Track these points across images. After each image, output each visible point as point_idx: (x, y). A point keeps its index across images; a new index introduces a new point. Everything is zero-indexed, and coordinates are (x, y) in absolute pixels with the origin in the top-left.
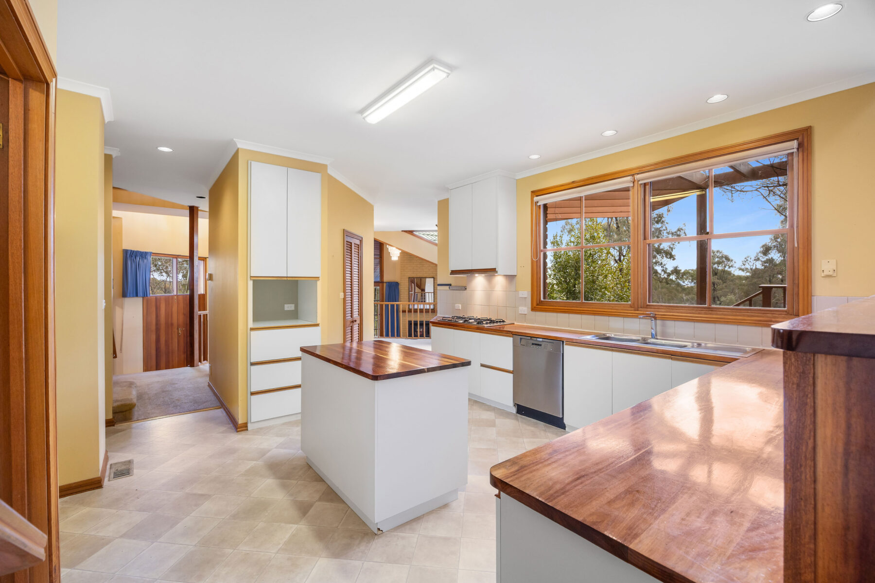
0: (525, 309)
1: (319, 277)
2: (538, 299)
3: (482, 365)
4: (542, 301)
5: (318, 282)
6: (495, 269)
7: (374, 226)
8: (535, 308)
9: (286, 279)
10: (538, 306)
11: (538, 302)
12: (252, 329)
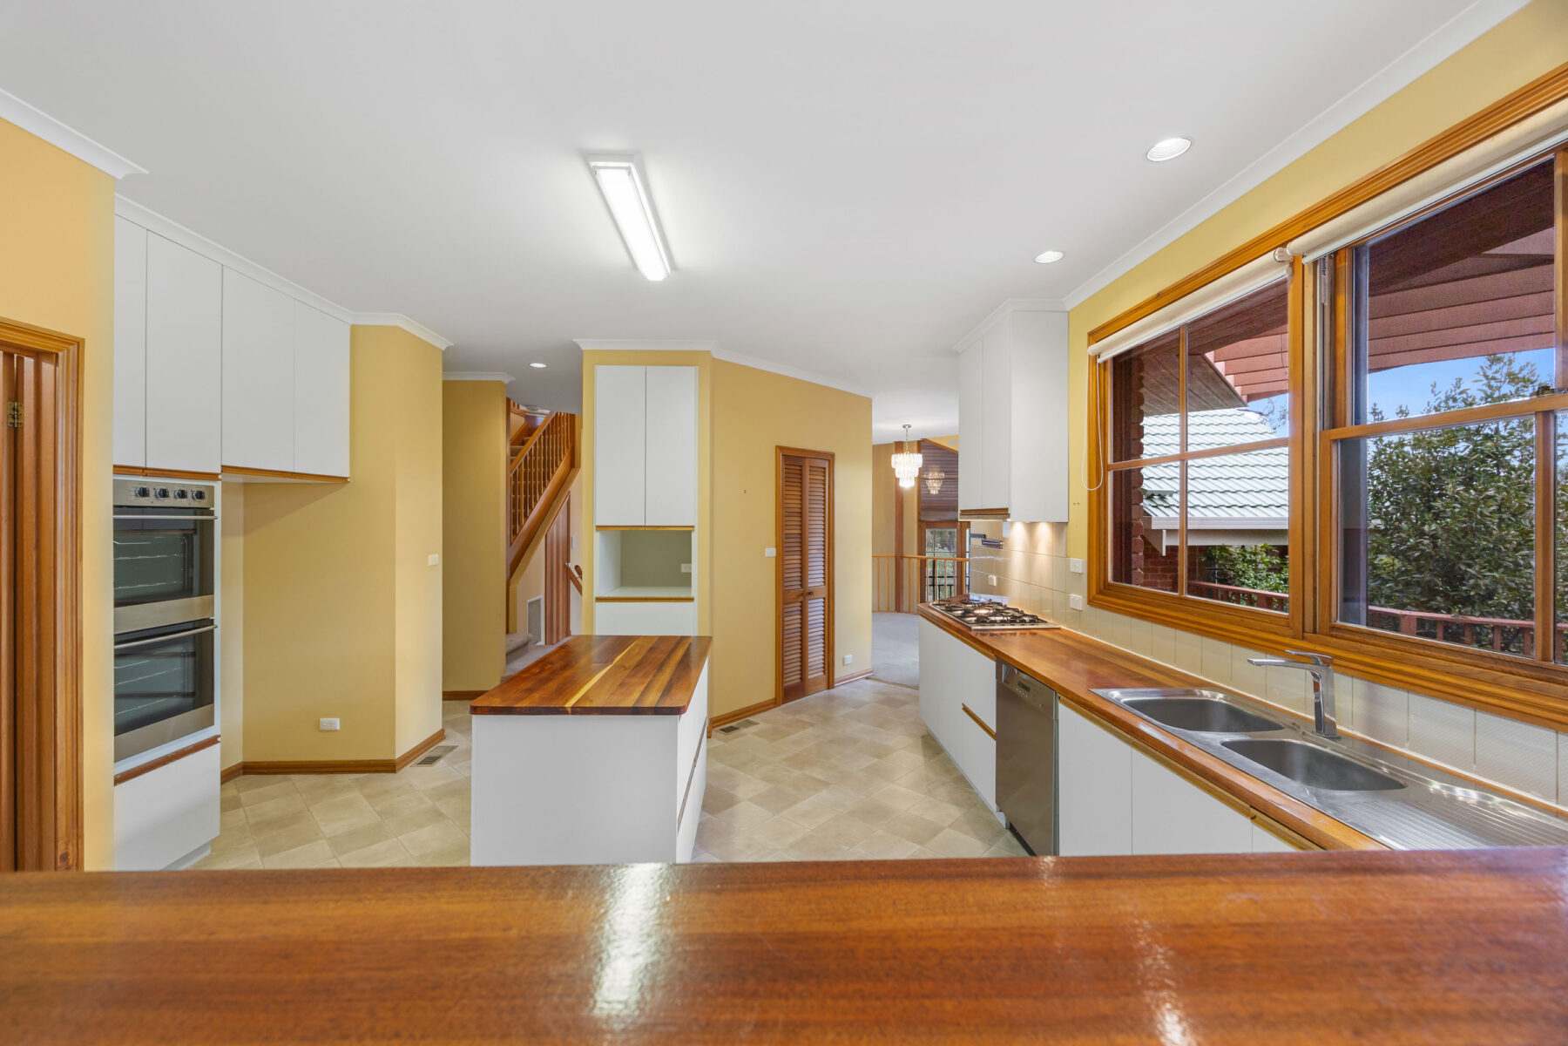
0: (1078, 599)
1: (693, 527)
2: (1102, 578)
3: (966, 709)
4: (1109, 585)
5: (693, 534)
6: (1007, 509)
7: (874, 433)
8: (1094, 598)
9: (643, 529)
10: (1100, 597)
11: (1102, 586)
12: (599, 600)
